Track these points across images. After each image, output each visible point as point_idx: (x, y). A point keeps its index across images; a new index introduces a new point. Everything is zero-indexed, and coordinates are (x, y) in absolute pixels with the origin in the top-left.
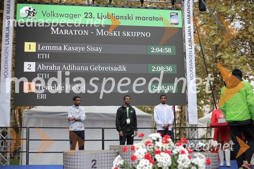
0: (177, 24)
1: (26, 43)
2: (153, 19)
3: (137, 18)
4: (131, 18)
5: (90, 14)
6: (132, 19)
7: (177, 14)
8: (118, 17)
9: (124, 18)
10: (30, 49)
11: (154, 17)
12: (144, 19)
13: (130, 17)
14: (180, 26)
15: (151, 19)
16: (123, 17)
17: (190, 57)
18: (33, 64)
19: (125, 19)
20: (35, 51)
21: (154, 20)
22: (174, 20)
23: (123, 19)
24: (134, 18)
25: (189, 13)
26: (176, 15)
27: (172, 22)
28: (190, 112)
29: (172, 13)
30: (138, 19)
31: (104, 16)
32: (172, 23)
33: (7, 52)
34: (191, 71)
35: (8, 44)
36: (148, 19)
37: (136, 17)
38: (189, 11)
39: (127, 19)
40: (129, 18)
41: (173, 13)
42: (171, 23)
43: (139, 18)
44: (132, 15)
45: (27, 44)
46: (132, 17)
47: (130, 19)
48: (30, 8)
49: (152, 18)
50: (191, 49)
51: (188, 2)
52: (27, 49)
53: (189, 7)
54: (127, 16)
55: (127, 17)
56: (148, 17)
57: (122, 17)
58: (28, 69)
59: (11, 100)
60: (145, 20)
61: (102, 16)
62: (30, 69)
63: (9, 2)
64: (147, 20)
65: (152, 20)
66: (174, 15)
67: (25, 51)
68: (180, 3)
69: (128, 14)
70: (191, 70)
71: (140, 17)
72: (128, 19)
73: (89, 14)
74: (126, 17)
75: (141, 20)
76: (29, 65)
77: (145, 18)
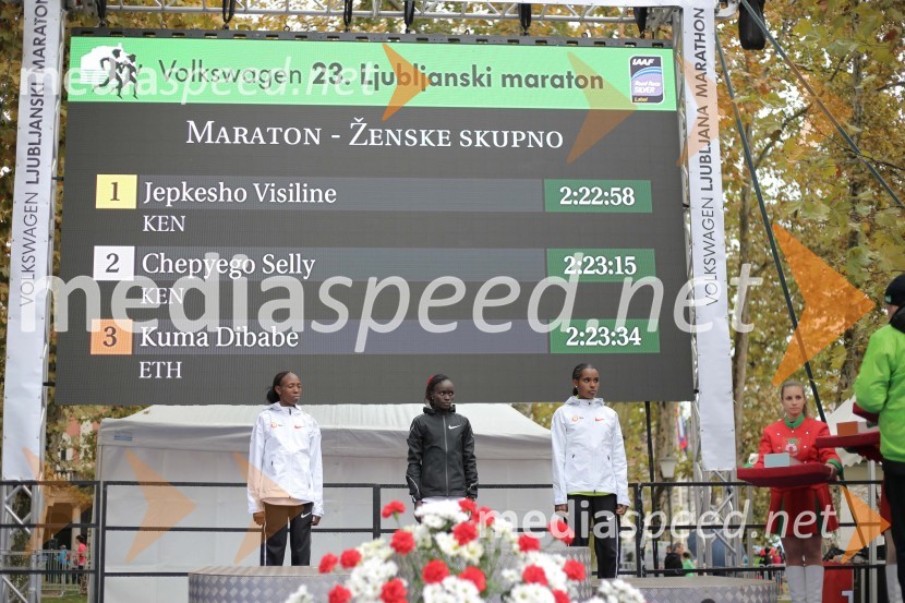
0: (658, 99)
1: (100, 177)
2: (566, 81)
3: (508, 80)
4: (484, 80)
5: (336, 69)
6: (489, 85)
7: (657, 62)
8: (437, 79)
9: (460, 81)
10: (115, 198)
11: (570, 76)
12: (534, 81)
13: (482, 76)
14: (668, 105)
15: (558, 82)
16: (454, 76)
17: (706, 218)
18: (127, 253)
19: (462, 84)
20: (134, 207)
21: (570, 86)
22: (645, 84)
23: (455, 84)
24: (497, 81)
25: (701, 56)
26: (651, 65)
27: (639, 91)
28: (705, 426)
29: (637, 58)
30: (512, 85)
31: (384, 74)
32: (639, 97)
33: (32, 212)
34: (710, 272)
35: (37, 182)
36: (548, 81)
37: (504, 77)
38: (699, 50)
39: (468, 83)
40: (477, 80)
41: (642, 58)
42: (634, 97)
43: (516, 80)
44: (489, 69)
45: (104, 182)
46: (489, 76)
47: (482, 85)
48: (117, 53)
49: (561, 78)
50: (711, 189)
51: (696, 16)
52: (103, 201)
53: (700, 35)
54: (471, 74)
55: (470, 79)
56: (547, 77)
57: (451, 79)
58: (108, 270)
59: (45, 384)
60: (536, 85)
61: (376, 74)
62: (116, 271)
63: (42, 33)
64: (543, 85)
65: (562, 85)
66: (644, 66)
67: (98, 206)
68: (669, 20)
69: (474, 67)
70: (710, 267)
71: (519, 77)
72: (475, 85)
73: (331, 67)
74: (467, 75)
75: (520, 85)
76: (113, 258)
77: (536, 77)
